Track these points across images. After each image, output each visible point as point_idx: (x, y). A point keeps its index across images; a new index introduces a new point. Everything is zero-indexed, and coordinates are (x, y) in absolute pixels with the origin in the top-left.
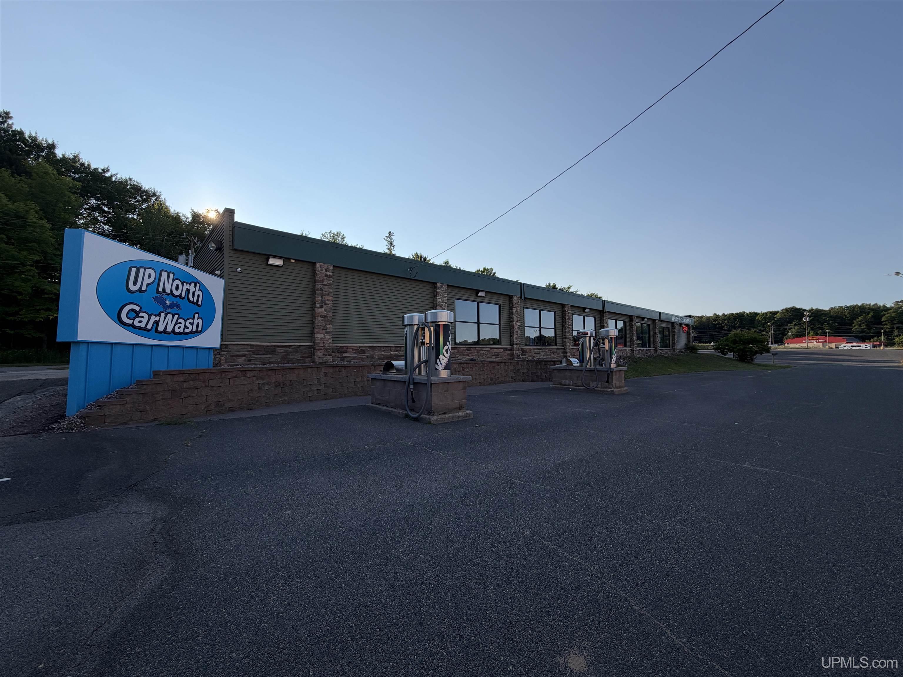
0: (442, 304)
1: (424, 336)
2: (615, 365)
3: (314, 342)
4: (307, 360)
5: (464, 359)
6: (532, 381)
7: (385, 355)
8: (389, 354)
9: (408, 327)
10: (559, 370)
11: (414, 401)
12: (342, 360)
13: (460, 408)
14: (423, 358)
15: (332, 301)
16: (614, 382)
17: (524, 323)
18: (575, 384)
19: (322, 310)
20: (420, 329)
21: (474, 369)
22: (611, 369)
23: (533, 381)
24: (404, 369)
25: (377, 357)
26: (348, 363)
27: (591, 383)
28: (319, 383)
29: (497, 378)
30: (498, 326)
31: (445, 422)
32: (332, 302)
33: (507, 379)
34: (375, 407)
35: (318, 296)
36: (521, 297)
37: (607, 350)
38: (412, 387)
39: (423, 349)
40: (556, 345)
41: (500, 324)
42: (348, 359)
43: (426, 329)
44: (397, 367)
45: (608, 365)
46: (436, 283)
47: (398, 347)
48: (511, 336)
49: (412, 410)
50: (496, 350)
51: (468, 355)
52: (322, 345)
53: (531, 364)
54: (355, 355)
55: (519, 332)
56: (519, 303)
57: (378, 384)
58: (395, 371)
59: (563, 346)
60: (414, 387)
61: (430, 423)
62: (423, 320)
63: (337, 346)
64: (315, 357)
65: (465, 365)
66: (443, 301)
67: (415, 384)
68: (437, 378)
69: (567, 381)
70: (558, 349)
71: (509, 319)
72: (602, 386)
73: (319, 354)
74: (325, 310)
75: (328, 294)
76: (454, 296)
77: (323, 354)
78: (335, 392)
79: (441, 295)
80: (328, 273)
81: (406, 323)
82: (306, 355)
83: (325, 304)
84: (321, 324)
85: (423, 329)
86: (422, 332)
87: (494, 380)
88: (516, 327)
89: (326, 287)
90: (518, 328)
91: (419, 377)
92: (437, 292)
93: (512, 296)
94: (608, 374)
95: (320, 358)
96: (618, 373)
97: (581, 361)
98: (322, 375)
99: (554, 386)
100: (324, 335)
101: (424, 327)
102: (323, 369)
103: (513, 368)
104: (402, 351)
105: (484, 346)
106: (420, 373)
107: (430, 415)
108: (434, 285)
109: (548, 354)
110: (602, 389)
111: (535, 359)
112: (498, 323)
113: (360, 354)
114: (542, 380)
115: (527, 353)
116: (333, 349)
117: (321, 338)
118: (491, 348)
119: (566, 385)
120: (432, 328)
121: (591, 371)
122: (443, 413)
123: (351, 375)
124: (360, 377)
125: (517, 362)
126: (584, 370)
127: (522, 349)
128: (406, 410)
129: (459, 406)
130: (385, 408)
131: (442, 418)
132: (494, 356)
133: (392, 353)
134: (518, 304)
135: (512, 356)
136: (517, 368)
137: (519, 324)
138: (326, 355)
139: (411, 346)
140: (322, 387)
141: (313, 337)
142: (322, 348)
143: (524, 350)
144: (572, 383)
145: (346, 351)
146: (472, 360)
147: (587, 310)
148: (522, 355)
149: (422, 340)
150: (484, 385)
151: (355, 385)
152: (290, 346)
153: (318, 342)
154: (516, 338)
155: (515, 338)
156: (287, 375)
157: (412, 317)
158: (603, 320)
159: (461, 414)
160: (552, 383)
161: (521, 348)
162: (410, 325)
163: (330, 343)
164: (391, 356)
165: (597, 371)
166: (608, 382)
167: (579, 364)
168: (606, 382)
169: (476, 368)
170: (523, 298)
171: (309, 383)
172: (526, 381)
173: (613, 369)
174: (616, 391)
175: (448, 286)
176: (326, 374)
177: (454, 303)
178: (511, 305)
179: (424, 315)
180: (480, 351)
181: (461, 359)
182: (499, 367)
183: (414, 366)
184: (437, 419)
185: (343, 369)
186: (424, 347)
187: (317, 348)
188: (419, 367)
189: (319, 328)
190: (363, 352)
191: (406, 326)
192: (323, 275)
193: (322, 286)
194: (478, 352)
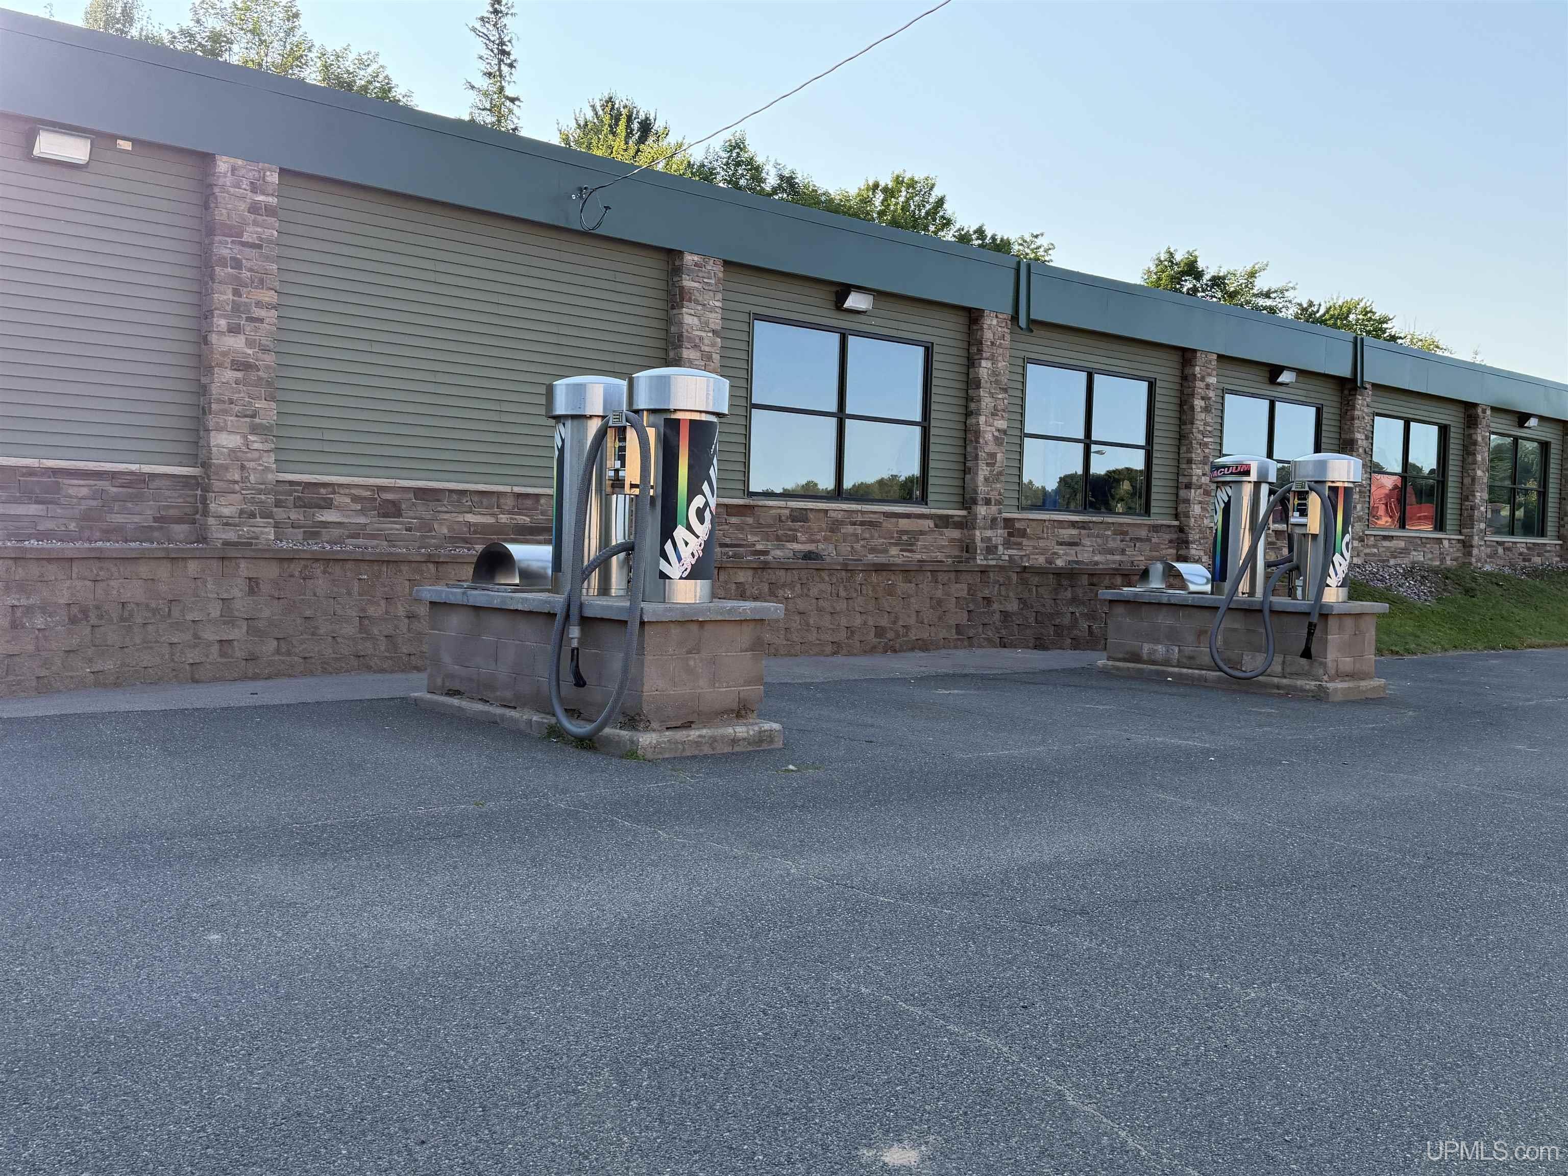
0: (701, 338)
1: (622, 458)
2: (1343, 593)
3: (205, 465)
4: (180, 530)
5: (778, 553)
6: (1035, 647)
7: (475, 525)
8: (490, 520)
9: (569, 423)
10: (1133, 604)
11: (580, 682)
12: (312, 534)
13: (741, 711)
14: (618, 536)
15: (275, 308)
16: (1332, 655)
17: (1022, 422)
18: (1191, 658)
19: (237, 343)
20: (611, 434)
21: (814, 592)
22: (1322, 606)
23: (1040, 645)
24: (550, 572)
25: (445, 531)
26: (337, 548)
27: (1247, 658)
28: (227, 617)
29: (902, 631)
30: (918, 429)
31: (684, 754)
32: (274, 313)
33: (941, 636)
34: (443, 704)
35: (222, 288)
36: (1015, 318)
37: (1315, 537)
38: (575, 632)
39: (620, 504)
40: (1147, 512)
41: (925, 425)
42: (336, 532)
43: (632, 436)
44: (523, 565)
45: (1312, 593)
46: (680, 253)
47: (527, 495)
48: (966, 469)
49: (573, 713)
50: (904, 523)
51: (794, 539)
52: (237, 477)
53: (1035, 580)
54: (362, 520)
55: (999, 456)
56: (1007, 342)
57: (455, 622)
58: (517, 581)
59: (1176, 516)
60: (582, 631)
61: (631, 753)
62: (620, 404)
63: (291, 483)
64: (211, 521)
65: (782, 573)
66: (704, 325)
67: (586, 622)
68: (661, 606)
69: (1161, 649)
70: (1156, 528)
71: (962, 402)
72: (1288, 670)
73: (226, 511)
74: (250, 343)
75: (262, 281)
76: (748, 308)
77: (242, 512)
78: (289, 653)
79: (697, 302)
80: (261, 198)
81: (560, 409)
82: (172, 512)
83: (251, 319)
84: (235, 397)
85: (621, 433)
86: (617, 444)
87: (890, 635)
88: (989, 437)
89: (253, 253)
90: (996, 439)
91: (603, 601)
92: (682, 288)
93: (980, 312)
94: (1310, 624)
95: (227, 524)
96: (1349, 623)
97: (1219, 574)
98: (237, 590)
99: (1110, 663)
100: (245, 438)
101: (625, 428)
102: (243, 564)
103: (964, 594)
104: (542, 514)
105: (859, 507)
106: (604, 589)
107: (634, 728)
108: (672, 256)
109: (1111, 544)
110: (1285, 681)
111: (1060, 563)
112: (918, 418)
113: (379, 515)
114: (1076, 645)
115: (1029, 538)
116: (277, 493)
117: (232, 451)
118: (885, 514)
119: (1154, 663)
120: (651, 433)
121: (1250, 612)
122: (679, 724)
123: (349, 593)
124: (383, 603)
125: (984, 571)
126: (1223, 609)
127: (1008, 522)
128: (554, 715)
129: (735, 706)
130: (480, 707)
131: (677, 743)
132: (896, 544)
133: (504, 518)
134: (1000, 346)
135: (968, 548)
136: (980, 595)
137: (1002, 424)
138: (252, 515)
139: (576, 492)
140: (237, 633)
141: (202, 442)
142: (237, 487)
143: (1017, 525)
144: (1176, 656)
145: (328, 504)
146: (808, 556)
147: (1285, 377)
148: (1007, 544)
149: (617, 471)
150: (850, 654)
151: (362, 629)
152: (113, 475)
153: (221, 465)
154: (986, 479)
155: (981, 478)
156: (112, 583)
157: (580, 389)
158: (1353, 419)
159: (741, 731)
160: (1105, 654)
161: (1006, 520)
162: (573, 417)
163: (267, 469)
164: (499, 529)
165: (1272, 612)
166: (1307, 654)
167: (1208, 588)
168: (1302, 656)
169: (822, 586)
170: (1023, 322)
171: (189, 617)
172: (1015, 647)
173: (1330, 606)
174: (1336, 690)
175: (727, 264)
176: (253, 585)
177: (750, 333)
178: (974, 349)
179: (624, 383)
180: (841, 523)
181: (765, 553)
182: (911, 588)
183: (586, 563)
184: (658, 743)
185: (318, 569)
186: (621, 497)
187: (217, 485)
188: (603, 564)
189: (225, 412)
190: (391, 510)
191: (558, 418)
192: (243, 206)
193: (237, 248)
194: (835, 526)
